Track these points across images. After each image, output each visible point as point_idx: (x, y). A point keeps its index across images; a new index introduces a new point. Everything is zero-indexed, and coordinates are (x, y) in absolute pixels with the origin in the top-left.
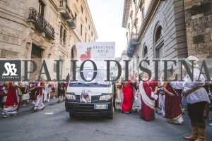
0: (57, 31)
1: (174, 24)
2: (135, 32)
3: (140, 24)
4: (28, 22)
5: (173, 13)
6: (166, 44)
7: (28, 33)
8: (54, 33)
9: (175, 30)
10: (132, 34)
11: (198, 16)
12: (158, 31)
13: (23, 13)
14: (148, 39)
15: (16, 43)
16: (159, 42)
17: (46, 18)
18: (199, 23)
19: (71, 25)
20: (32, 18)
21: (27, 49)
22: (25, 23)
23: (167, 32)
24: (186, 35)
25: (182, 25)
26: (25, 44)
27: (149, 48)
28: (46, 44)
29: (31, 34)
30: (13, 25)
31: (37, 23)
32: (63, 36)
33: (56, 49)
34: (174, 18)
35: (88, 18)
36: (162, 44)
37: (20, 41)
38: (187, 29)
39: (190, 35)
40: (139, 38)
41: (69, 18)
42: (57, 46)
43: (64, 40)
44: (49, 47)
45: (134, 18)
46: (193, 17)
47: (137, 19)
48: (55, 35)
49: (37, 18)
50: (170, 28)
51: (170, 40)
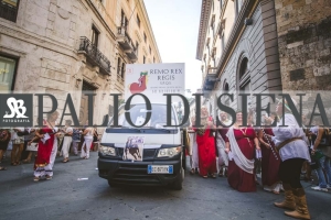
0: (114, 64)
1: (264, 55)
2: (212, 66)
3: (219, 55)
4: (78, 54)
5: (262, 41)
6: (252, 81)
7: (78, 68)
8: (109, 67)
9: (265, 62)
10: (209, 68)
11: (296, 44)
12: (243, 64)
13: (73, 43)
14: (230, 74)
15: (63, 79)
16: (244, 78)
17: (101, 49)
18: (297, 53)
19: (132, 58)
20: (83, 49)
21: (77, 87)
22: (75, 56)
23: (255, 65)
24: (279, 69)
25: (274, 56)
26: (74, 81)
27: (231, 86)
28: (100, 81)
29: (82, 68)
30: (61, 58)
31: (90, 54)
32: (121, 71)
33: (112, 87)
34: (263, 48)
35: (153, 48)
36: (248, 82)
37: (68, 77)
38: (281, 61)
39: (285, 70)
40: (219, 72)
41: (129, 48)
42: (113, 83)
43: (122, 76)
44: (103, 85)
45: (211, 48)
46: (290, 46)
47: (215, 49)
48: (112, 69)
49: (89, 49)
50: (259, 60)
51: (259, 75)
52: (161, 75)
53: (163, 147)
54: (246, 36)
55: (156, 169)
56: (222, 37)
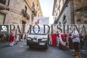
0: (31, 16)
1: (70, 15)
2: (56, 17)
3: (58, 15)
4: (21, 14)
5: (70, 11)
6: (67, 22)
7: (21, 17)
8: (29, 17)
9: (70, 17)
10: (56, 18)
11: (79, 12)
12: (65, 17)
13: (20, 11)
14: (61, 20)
15: (17, 20)
16: (65, 21)
17: (27, 12)
18: (79, 15)
19: (35, 15)
24: (74, 19)
26: (20, 21)
27: (61, 23)
28: (27, 21)
29: (22, 17)
30: (17, 14)
31: (24, 14)
32: (33, 18)
33: (30, 22)
34: (70, 13)
35: (41, 12)
38: (75, 16)
39: (76, 19)
40: (58, 19)
41: (35, 12)
43: (33, 20)
45: (56, 13)
46: (77, 13)
48: (30, 18)
49: (24, 12)
50: (69, 16)
51: (69, 20)
52: (43, 20)
53: (43, 38)
54: (65, 10)
55: (41, 44)
56: (59, 10)
